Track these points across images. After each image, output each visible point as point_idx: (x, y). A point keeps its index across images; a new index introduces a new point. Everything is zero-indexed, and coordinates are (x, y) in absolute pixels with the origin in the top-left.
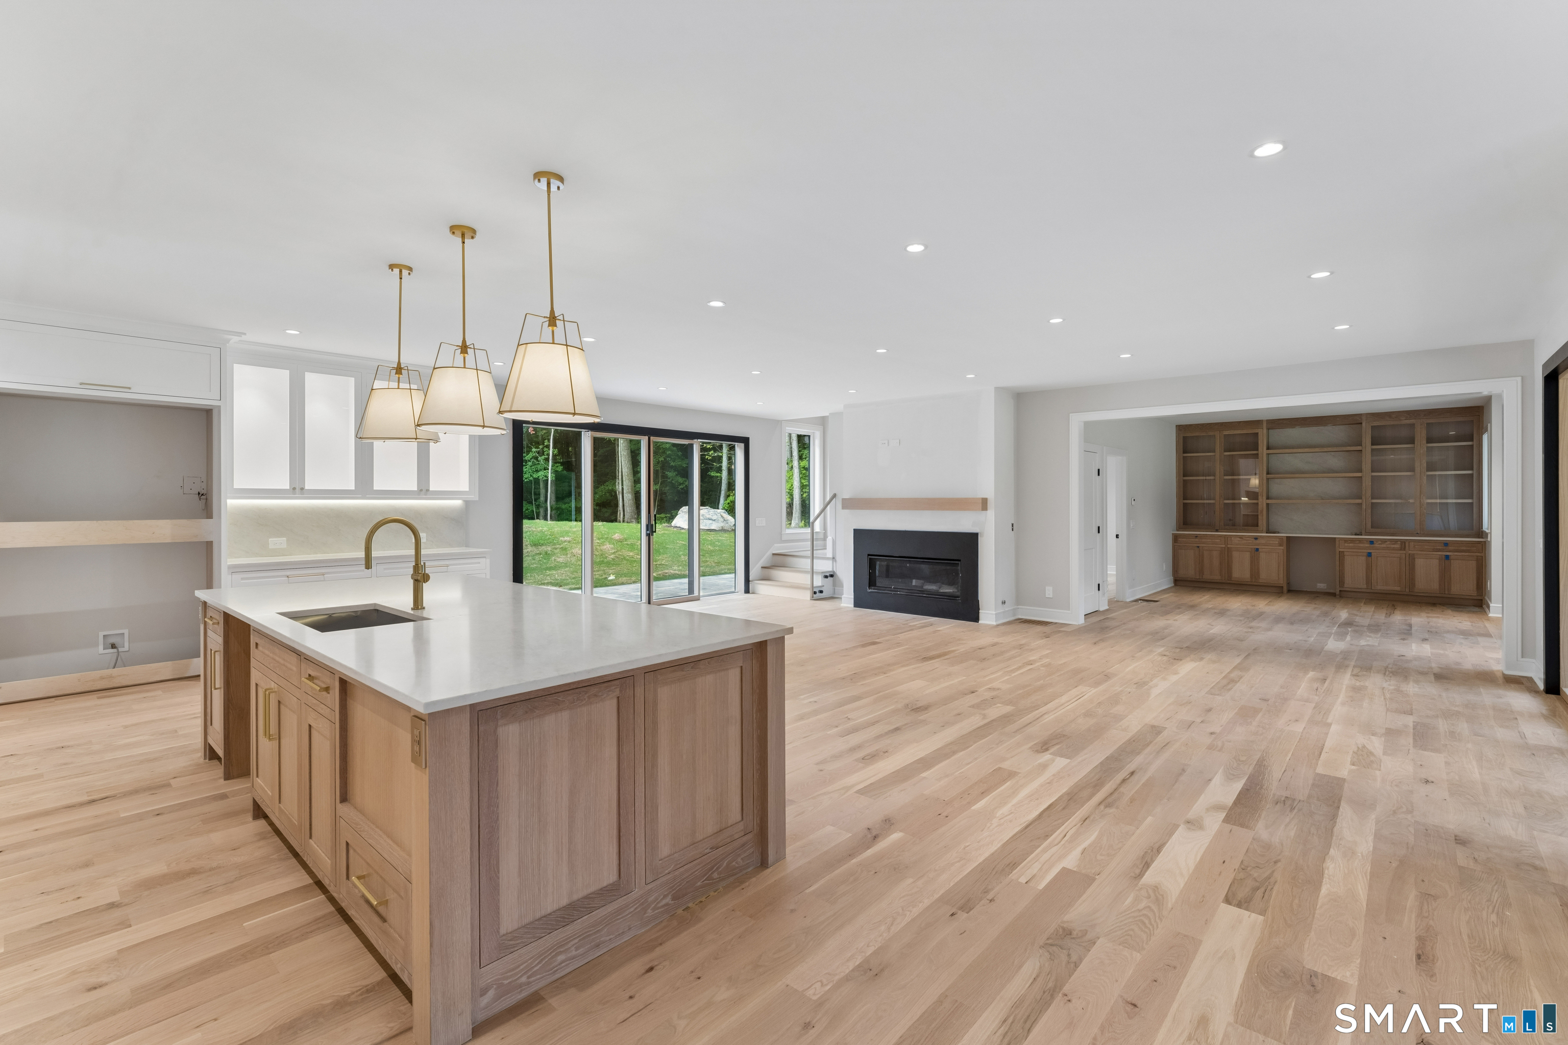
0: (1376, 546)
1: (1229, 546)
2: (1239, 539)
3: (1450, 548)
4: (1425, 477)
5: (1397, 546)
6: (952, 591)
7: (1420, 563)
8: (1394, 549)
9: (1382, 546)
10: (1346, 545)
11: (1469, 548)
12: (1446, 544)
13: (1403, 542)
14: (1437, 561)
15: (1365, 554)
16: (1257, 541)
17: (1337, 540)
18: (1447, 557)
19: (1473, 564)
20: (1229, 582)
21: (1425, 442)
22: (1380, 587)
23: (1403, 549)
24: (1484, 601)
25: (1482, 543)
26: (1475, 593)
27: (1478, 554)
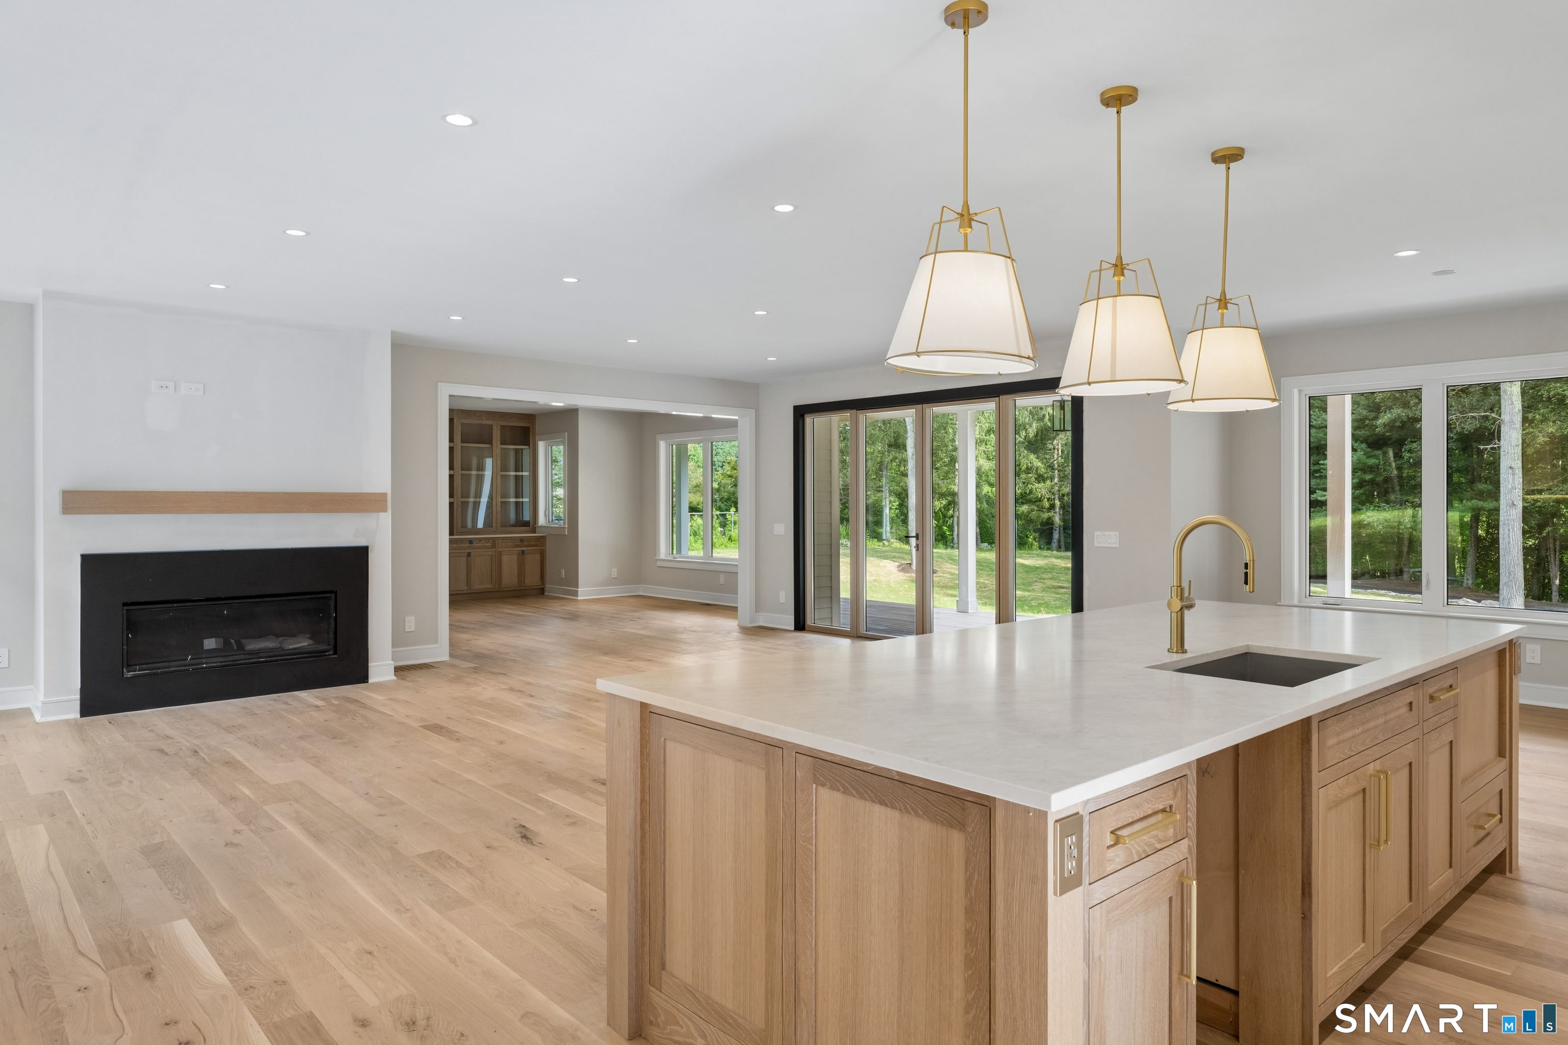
0: (475, 545)
3: (525, 543)
4: (500, 477)
5: (489, 544)
6: (306, 644)
7: (505, 558)
8: (487, 548)
9: (479, 545)
11: (536, 543)
12: (522, 540)
13: (494, 540)
14: (516, 556)
15: (466, 554)
18: (523, 552)
19: (538, 557)
21: (499, 443)
22: (477, 587)
23: (493, 546)
24: (546, 589)
25: (543, 538)
26: (539, 583)
27: (542, 548)
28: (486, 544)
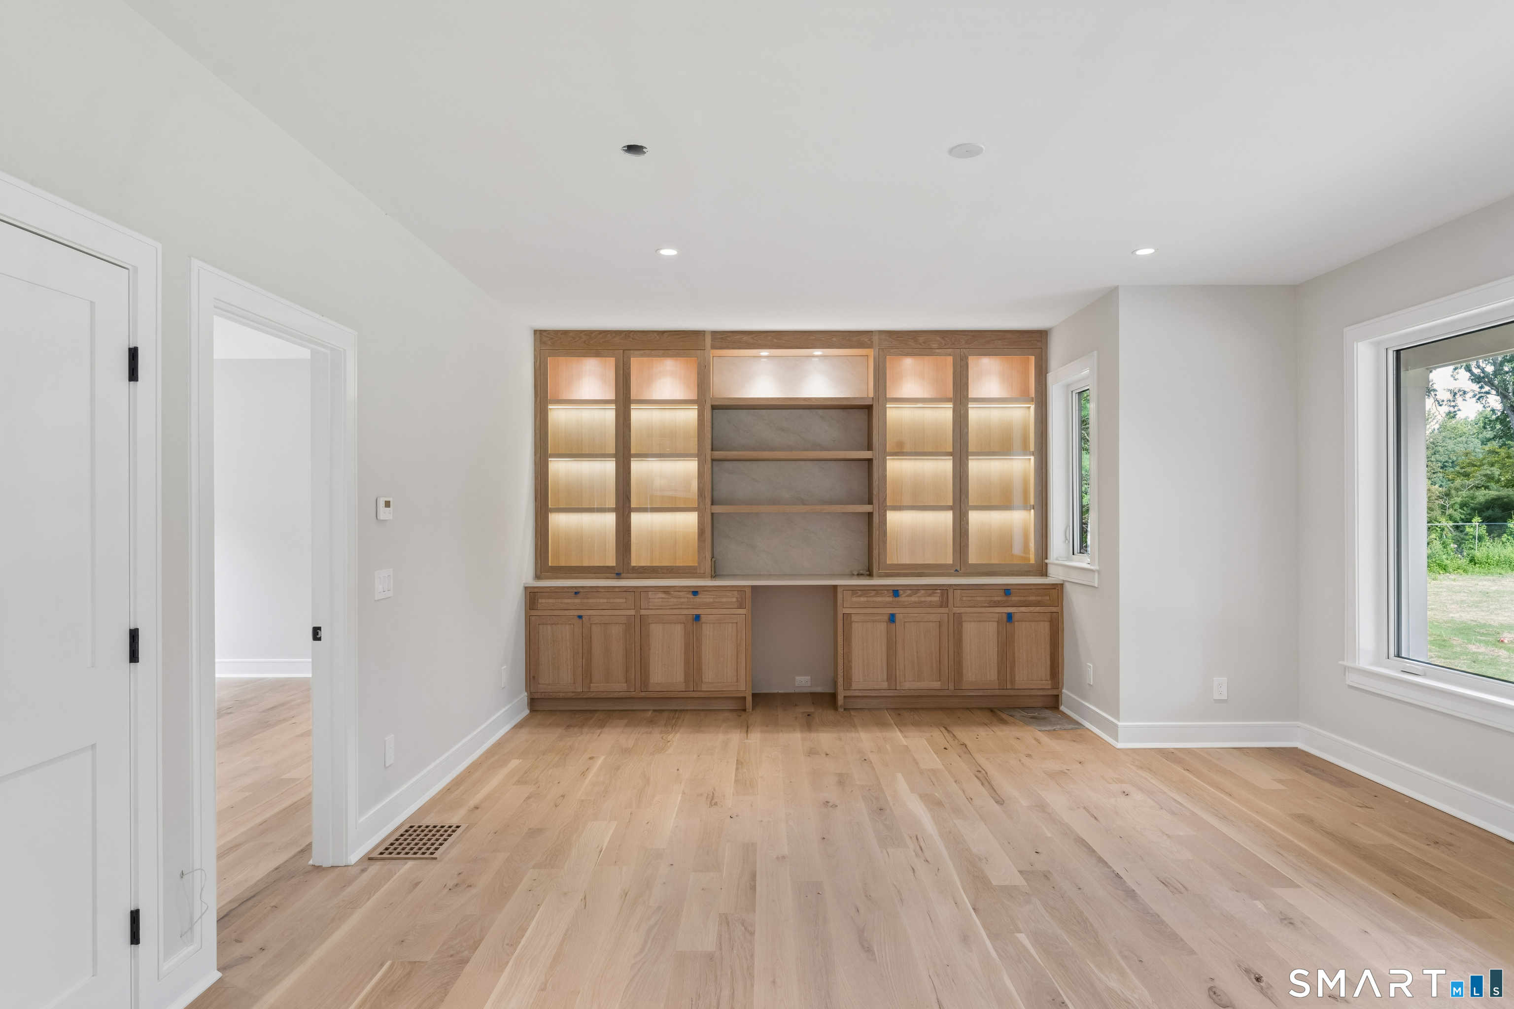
0: (906, 599)
1: (643, 612)
2: (663, 596)
3: (1013, 598)
5: (935, 599)
7: (970, 629)
8: (931, 605)
9: (913, 599)
10: (855, 599)
11: (1039, 598)
12: (1007, 591)
13: (945, 590)
14: (995, 624)
15: (886, 618)
16: (698, 599)
17: (839, 590)
18: (1010, 616)
19: (1044, 628)
20: (643, 694)
22: (909, 684)
23: (944, 603)
24: (1064, 698)
25: (1058, 588)
26: (1048, 684)
27: (1053, 609)
28: (929, 599)
